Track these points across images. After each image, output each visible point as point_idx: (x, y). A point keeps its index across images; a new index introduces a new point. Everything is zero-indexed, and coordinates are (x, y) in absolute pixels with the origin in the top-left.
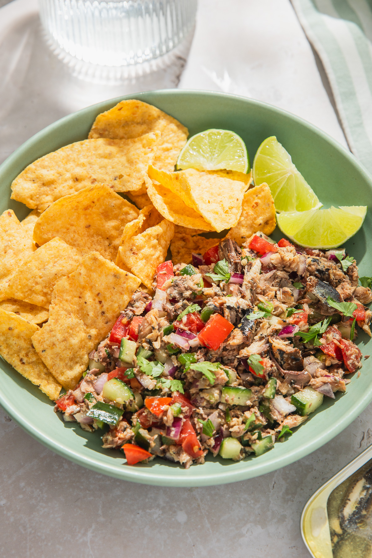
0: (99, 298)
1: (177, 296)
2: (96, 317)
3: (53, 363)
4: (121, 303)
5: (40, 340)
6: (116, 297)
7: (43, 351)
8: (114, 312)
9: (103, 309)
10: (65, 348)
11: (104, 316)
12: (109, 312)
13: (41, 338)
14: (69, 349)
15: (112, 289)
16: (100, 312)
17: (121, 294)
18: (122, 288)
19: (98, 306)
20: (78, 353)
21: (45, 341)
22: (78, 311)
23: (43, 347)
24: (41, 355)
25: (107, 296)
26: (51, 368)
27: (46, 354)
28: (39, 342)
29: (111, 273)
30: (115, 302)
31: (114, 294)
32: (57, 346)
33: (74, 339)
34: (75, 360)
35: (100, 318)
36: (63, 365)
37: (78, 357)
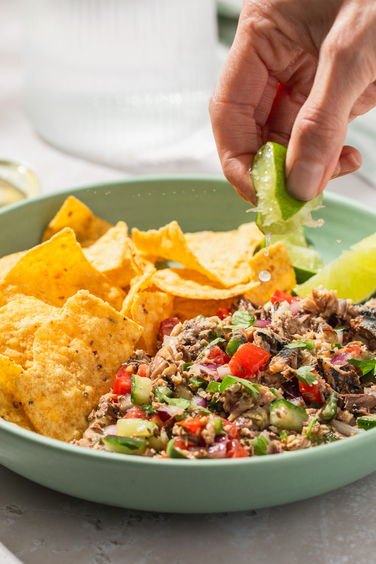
0: (93, 348)
1: (192, 338)
2: (92, 371)
3: (43, 422)
4: (121, 354)
5: (26, 386)
6: (114, 347)
7: (31, 402)
8: (113, 364)
9: (99, 362)
10: (57, 401)
11: (101, 371)
12: (107, 365)
13: (27, 383)
14: (62, 404)
15: (109, 336)
16: (96, 365)
17: (121, 343)
18: (121, 335)
19: (93, 357)
20: (74, 412)
21: (32, 389)
22: (68, 363)
23: (30, 396)
24: (27, 409)
25: (104, 344)
26: (40, 428)
27: (34, 408)
28: (25, 388)
29: (106, 315)
30: (114, 353)
31: (111, 342)
32: (48, 397)
33: (67, 393)
34: (70, 421)
35: (96, 373)
36: (56, 425)
37: (73, 418)
